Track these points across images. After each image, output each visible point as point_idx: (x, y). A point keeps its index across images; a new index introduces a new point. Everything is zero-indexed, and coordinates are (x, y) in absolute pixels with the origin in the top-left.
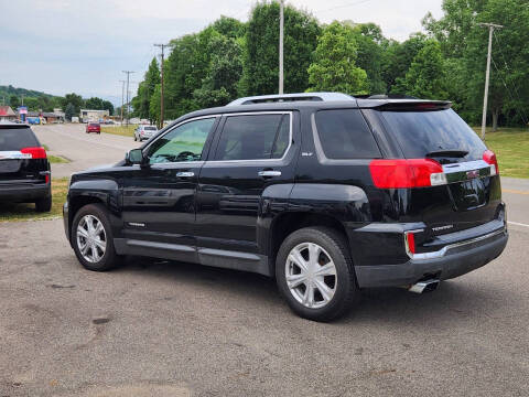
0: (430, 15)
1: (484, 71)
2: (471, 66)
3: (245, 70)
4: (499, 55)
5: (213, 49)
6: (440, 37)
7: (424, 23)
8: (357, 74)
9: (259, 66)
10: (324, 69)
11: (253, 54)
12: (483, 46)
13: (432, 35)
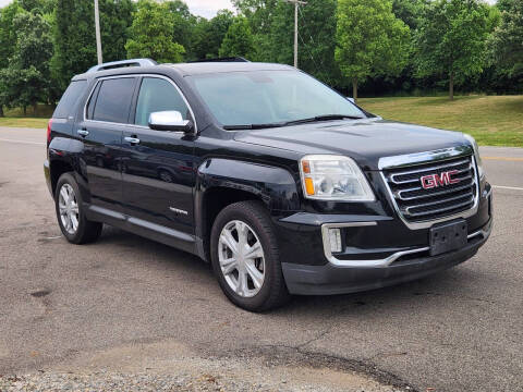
1: (292, 45)
2: (280, 41)
3: (56, 48)
4: (304, 30)
5: (19, 26)
6: (247, 13)
8: (175, 50)
9: (72, 42)
10: (141, 45)
11: (64, 30)
12: (289, 22)
13: (240, 12)
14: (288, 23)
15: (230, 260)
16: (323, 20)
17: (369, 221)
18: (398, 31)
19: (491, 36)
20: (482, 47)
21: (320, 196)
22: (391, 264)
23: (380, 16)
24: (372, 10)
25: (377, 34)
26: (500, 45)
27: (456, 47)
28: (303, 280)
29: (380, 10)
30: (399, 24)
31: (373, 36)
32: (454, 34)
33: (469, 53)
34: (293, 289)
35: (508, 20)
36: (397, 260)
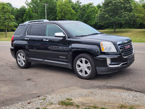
0: (27, 1)
2: (41, 15)
6: (30, 7)
7: (26, 3)
8: (12, 17)
10: (2, 16)
13: (28, 7)
14: (43, 10)
15: (80, 68)
16: (53, 9)
17: (116, 56)
18: (73, 13)
19: (97, 15)
20: (95, 18)
21: (105, 51)
22: (121, 66)
23: (69, 9)
24: (66, 7)
25: (68, 14)
26: (100, 17)
27: (88, 17)
28: (102, 71)
29: (68, 7)
30: (73, 11)
31: (67, 14)
32: (87, 14)
33: (91, 19)
34: (99, 73)
35: (101, 11)
36: (122, 65)
